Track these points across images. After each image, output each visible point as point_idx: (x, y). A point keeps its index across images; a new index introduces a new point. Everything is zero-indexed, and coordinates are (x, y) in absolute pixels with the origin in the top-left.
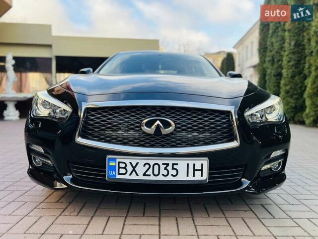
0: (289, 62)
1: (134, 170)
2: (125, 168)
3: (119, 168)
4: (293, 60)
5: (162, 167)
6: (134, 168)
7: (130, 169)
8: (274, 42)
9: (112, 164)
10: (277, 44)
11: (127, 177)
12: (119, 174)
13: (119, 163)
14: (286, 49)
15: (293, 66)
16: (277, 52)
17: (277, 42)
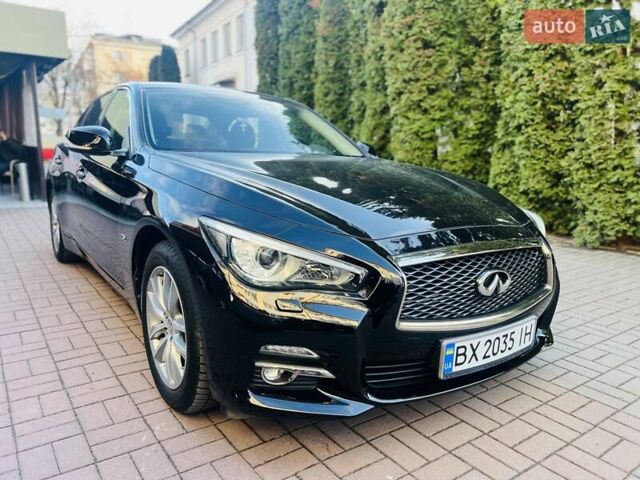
0: (327, 95)
1: (474, 354)
2: (464, 354)
3: (458, 355)
4: (332, 93)
5: (502, 340)
6: (474, 351)
7: (469, 353)
8: (293, 51)
9: (449, 352)
10: (298, 56)
11: (465, 366)
12: (457, 364)
13: (458, 348)
14: (320, 71)
15: (333, 102)
16: (298, 72)
17: (297, 52)
